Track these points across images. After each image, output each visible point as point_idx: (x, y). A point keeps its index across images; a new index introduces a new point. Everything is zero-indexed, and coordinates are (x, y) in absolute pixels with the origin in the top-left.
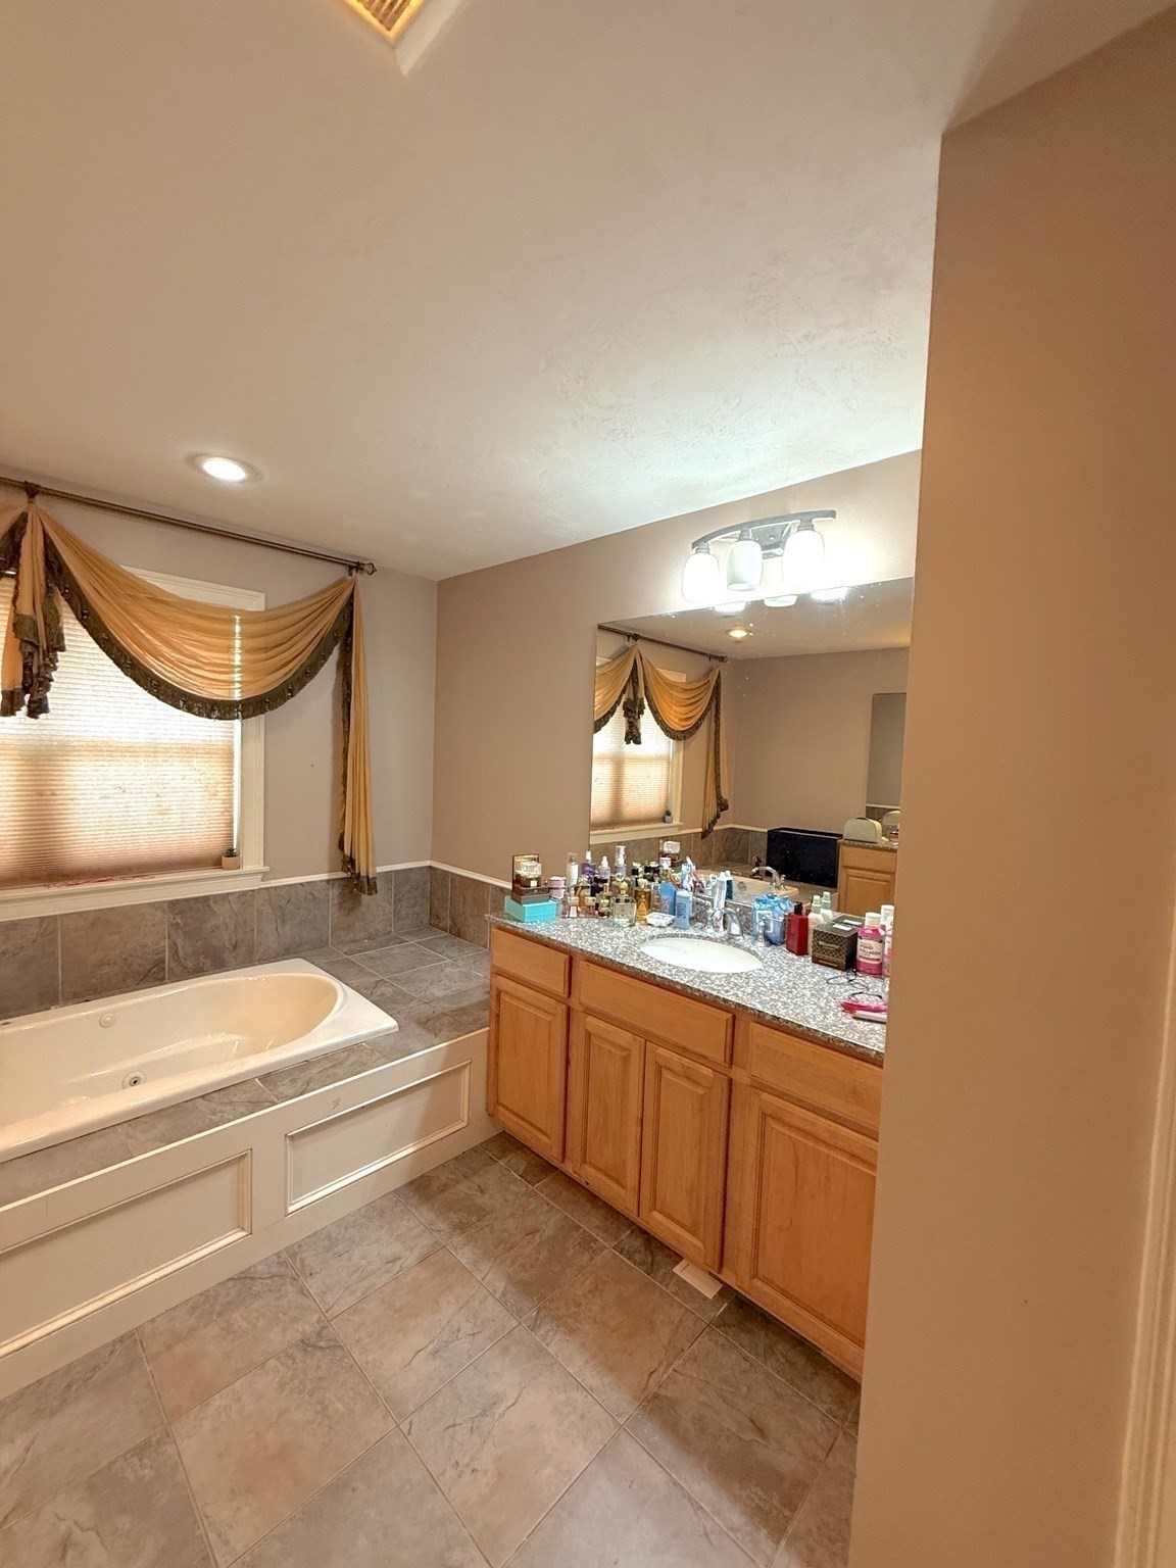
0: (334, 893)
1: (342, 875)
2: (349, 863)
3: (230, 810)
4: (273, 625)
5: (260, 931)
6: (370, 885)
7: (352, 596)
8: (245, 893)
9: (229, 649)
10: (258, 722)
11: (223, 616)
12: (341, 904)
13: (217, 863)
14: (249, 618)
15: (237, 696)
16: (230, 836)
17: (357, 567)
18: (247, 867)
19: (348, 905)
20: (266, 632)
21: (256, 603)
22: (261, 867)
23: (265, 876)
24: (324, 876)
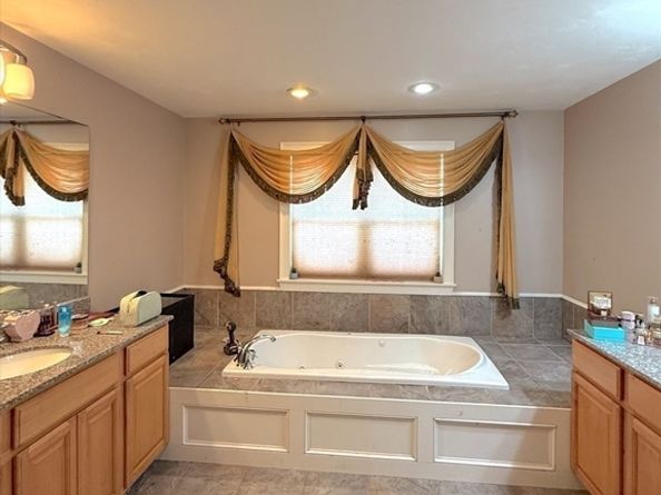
0: (494, 305)
1: (497, 294)
2: (502, 288)
3: (438, 253)
4: (459, 156)
5: (452, 318)
6: (516, 304)
7: (502, 132)
8: (444, 297)
9: (438, 172)
10: (451, 207)
11: (435, 155)
12: (498, 312)
13: (432, 280)
14: (447, 155)
15: (442, 194)
16: (438, 265)
17: (506, 115)
18: (445, 283)
19: (502, 314)
20: (455, 161)
21: (450, 146)
22: (453, 284)
23: (455, 289)
24: (488, 294)
